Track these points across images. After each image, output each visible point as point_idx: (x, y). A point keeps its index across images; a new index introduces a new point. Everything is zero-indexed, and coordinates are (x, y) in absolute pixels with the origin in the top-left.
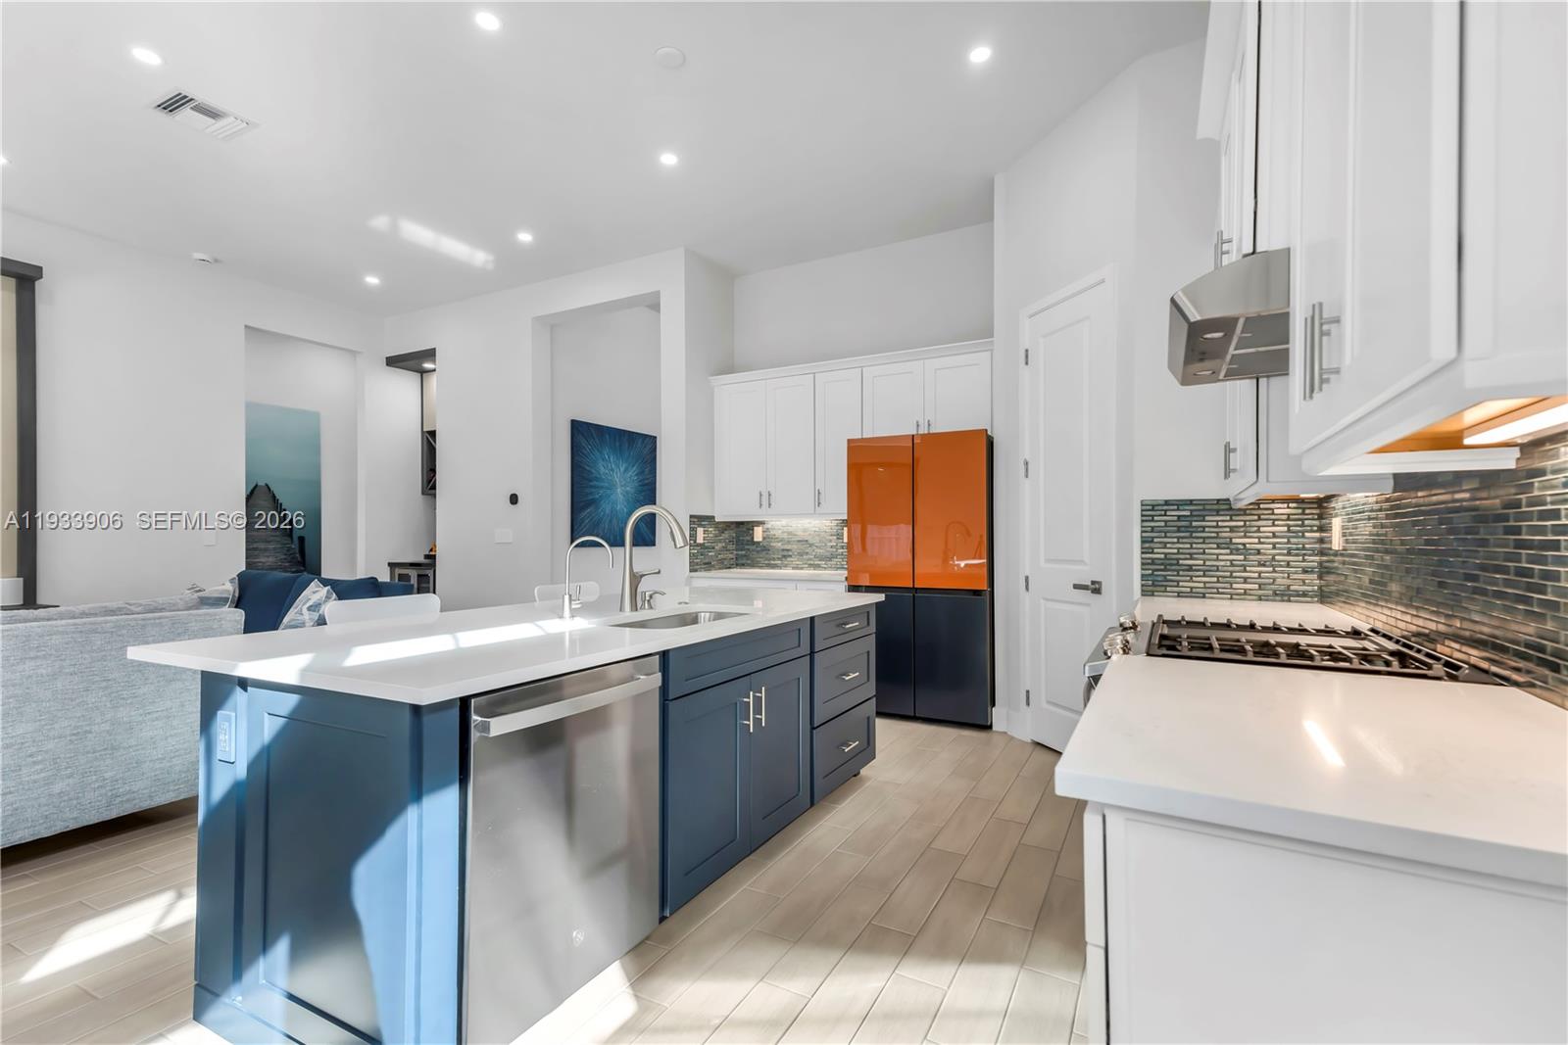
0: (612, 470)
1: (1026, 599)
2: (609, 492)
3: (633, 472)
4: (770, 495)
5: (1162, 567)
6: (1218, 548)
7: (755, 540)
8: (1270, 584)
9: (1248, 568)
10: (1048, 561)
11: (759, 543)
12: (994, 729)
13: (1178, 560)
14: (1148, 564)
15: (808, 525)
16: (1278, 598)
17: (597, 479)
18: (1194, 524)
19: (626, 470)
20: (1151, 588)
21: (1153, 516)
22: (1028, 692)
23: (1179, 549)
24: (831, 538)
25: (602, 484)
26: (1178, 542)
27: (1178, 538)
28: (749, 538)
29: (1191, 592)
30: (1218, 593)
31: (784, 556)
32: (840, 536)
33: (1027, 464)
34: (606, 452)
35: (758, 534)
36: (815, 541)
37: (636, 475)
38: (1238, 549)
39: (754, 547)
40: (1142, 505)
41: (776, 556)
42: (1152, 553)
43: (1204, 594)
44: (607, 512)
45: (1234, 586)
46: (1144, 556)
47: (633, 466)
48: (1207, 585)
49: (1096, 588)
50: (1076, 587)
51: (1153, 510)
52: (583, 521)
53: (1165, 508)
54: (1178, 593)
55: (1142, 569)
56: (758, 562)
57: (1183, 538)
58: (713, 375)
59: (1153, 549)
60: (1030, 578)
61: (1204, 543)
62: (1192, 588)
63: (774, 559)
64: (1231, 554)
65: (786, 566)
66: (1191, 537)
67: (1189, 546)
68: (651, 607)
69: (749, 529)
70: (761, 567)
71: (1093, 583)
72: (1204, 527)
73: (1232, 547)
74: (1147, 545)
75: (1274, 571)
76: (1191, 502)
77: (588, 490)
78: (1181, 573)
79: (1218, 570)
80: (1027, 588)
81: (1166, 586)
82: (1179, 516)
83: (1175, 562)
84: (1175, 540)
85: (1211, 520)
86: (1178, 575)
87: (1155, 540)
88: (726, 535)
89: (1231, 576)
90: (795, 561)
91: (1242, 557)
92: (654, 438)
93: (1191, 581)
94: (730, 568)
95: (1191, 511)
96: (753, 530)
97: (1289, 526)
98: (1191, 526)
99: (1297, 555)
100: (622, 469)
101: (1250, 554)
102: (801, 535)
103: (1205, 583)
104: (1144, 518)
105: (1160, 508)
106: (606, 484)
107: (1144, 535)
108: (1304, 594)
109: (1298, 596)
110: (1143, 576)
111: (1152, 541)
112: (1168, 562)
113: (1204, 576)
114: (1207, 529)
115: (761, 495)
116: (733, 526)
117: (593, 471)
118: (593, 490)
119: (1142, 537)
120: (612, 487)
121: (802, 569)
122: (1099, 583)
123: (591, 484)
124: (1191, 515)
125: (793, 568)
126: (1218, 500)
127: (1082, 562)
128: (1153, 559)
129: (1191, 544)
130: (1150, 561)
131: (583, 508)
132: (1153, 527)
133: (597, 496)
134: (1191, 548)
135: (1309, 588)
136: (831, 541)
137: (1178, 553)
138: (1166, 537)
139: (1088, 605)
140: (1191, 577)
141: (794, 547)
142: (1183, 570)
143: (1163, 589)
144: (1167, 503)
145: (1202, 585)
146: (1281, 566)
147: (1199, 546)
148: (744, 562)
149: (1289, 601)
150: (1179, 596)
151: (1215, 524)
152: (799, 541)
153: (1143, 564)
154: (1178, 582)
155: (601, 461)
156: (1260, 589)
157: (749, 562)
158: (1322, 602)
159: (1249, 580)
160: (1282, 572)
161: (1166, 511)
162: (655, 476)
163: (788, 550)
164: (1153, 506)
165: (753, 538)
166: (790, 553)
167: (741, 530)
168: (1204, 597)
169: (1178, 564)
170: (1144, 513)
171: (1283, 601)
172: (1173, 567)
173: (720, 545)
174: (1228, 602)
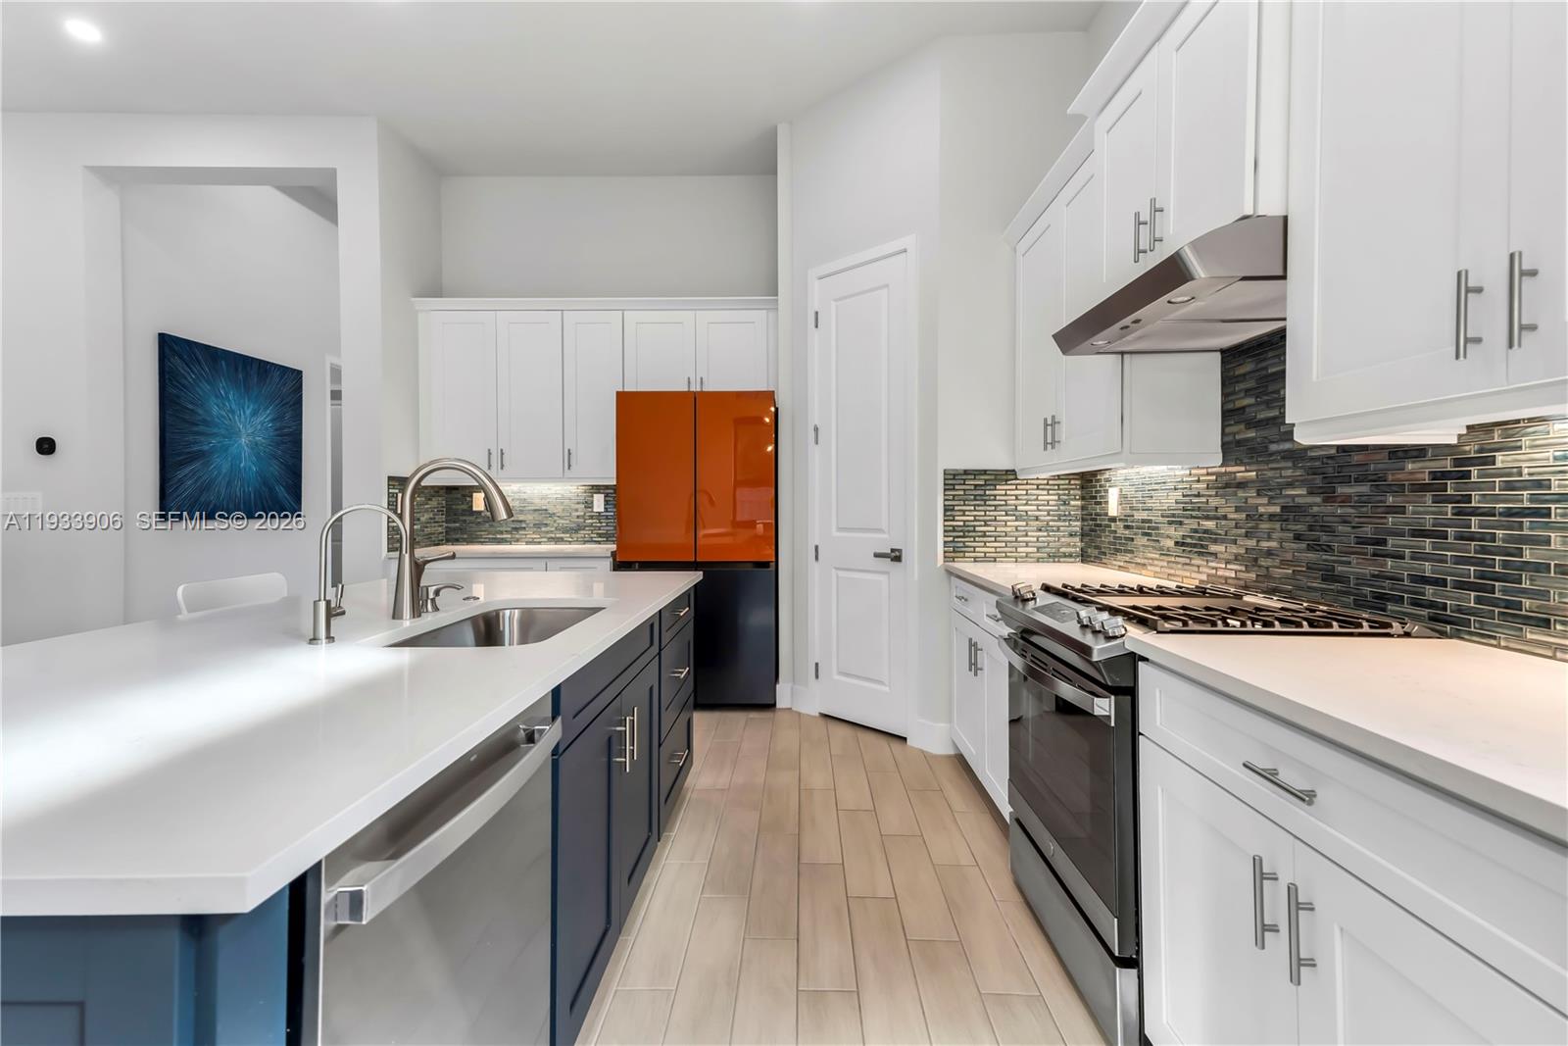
0: (233, 412)
1: (815, 570)
2: (227, 442)
3: (265, 417)
4: (502, 454)
5: (962, 534)
6: (1007, 515)
7: (474, 509)
8: (1044, 547)
9: (1029, 534)
10: (840, 529)
11: (480, 512)
12: (778, 706)
13: (974, 526)
14: (950, 531)
15: (548, 492)
16: (1051, 560)
17: (205, 422)
18: (987, 492)
19: (255, 413)
20: (952, 554)
21: (954, 485)
22: (817, 664)
23: (975, 516)
24: (577, 506)
25: (215, 430)
26: (975, 510)
27: (975, 505)
28: (465, 507)
29: (985, 557)
30: (1006, 557)
31: (516, 529)
32: (589, 505)
33: (816, 429)
34: (222, 385)
35: (478, 502)
36: (558, 510)
37: (272, 421)
38: (1021, 516)
39: (472, 518)
40: (945, 474)
41: (504, 529)
42: (953, 520)
43: (995, 558)
44: (224, 471)
45: (1019, 550)
46: (946, 523)
47: (266, 408)
48: (998, 550)
49: (896, 556)
50: (877, 555)
51: (954, 479)
52: (181, 482)
53: (964, 477)
54: (975, 558)
55: (945, 536)
56: (478, 537)
57: (978, 505)
58: (415, 297)
59: (954, 516)
60: (819, 547)
61: (995, 510)
62: (985, 553)
63: (501, 533)
64: (1016, 520)
65: (518, 540)
66: (985, 505)
67: (983, 513)
68: (436, 609)
69: (464, 496)
70: (482, 543)
71: (893, 550)
72: (995, 496)
73: (1017, 513)
74: (948, 513)
75: (1049, 536)
76: (985, 472)
77: (191, 438)
78: (977, 539)
79: (1006, 536)
80: (817, 558)
81: (965, 552)
82: (976, 485)
83: (972, 528)
84: (972, 508)
85: (1001, 489)
86: (975, 541)
87: (956, 508)
88: (434, 503)
89: (1016, 541)
90: (531, 535)
91: (1024, 523)
92: (299, 373)
93: (985, 546)
94: (438, 545)
95: (986, 480)
96: (471, 497)
97: (1059, 495)
98: (985, 495)
99: (1064, 521)
100: (248, 412)
101: (1031, 520)
102: (539, 503)
103: (996, 548)
104: (947, 487)
105: (959, 477)
106: (223, 431)
107: (947, 503)
108: (1070, 556)
109: (1065, 556)
110: (945, 542)
111: (953, 510)
112: (967, 529)
113: (995, 541)
114: (998, 498)
115: (490, 454)
116: (442, 492)
117: (200, 411)
118: (202, 439)
119: (945, 505)
120: (232, 433)
121: (539, 543)
122: (900, 551)
123: (196, 429)
124: (985, 485)
125: (527, 543)
126: (1007, 471)
127: (880, 531)
128: (953, 526)
129: (985, 511)
130: (951, 528)
131: (182, 464)
132: (954, 496)
133: (206, 448)
134: (985, 515)
135: (1073, 550)
136: (577, 510)
137: (975, 520)
138: (965, 505)
139: (887, 573)
140: (985, 543)
141: (529, 518)
142: (979, 537)
143: (962, 554)
144: (966, 472)
145: (993, 550)
146: (1053, 531)
147: (991, 513)
148: (458, 536)
149: (1059, 562)
150: (975, 561)
151: (1004, 492)
152: (536, 510)
153: (945, 531)
154: (974, 548)
155: (213, 398)
156: (1038, 552)
157: (465, 536)
158: (1082, 561)
159: (1030, 544)
160: (1054, 536)
161: (965, 480)
162: (301, 424)
163: (521, 521)
164: (954, 475)
165: (472, 506)
166: (524, 525)
167: (454, 500)
168: (995, 561)
169: (974, 531)
170: (947, 482)
171: (1054, 562)
172: (971, 534)
173: (426, 516)
174: (1014, 565)
